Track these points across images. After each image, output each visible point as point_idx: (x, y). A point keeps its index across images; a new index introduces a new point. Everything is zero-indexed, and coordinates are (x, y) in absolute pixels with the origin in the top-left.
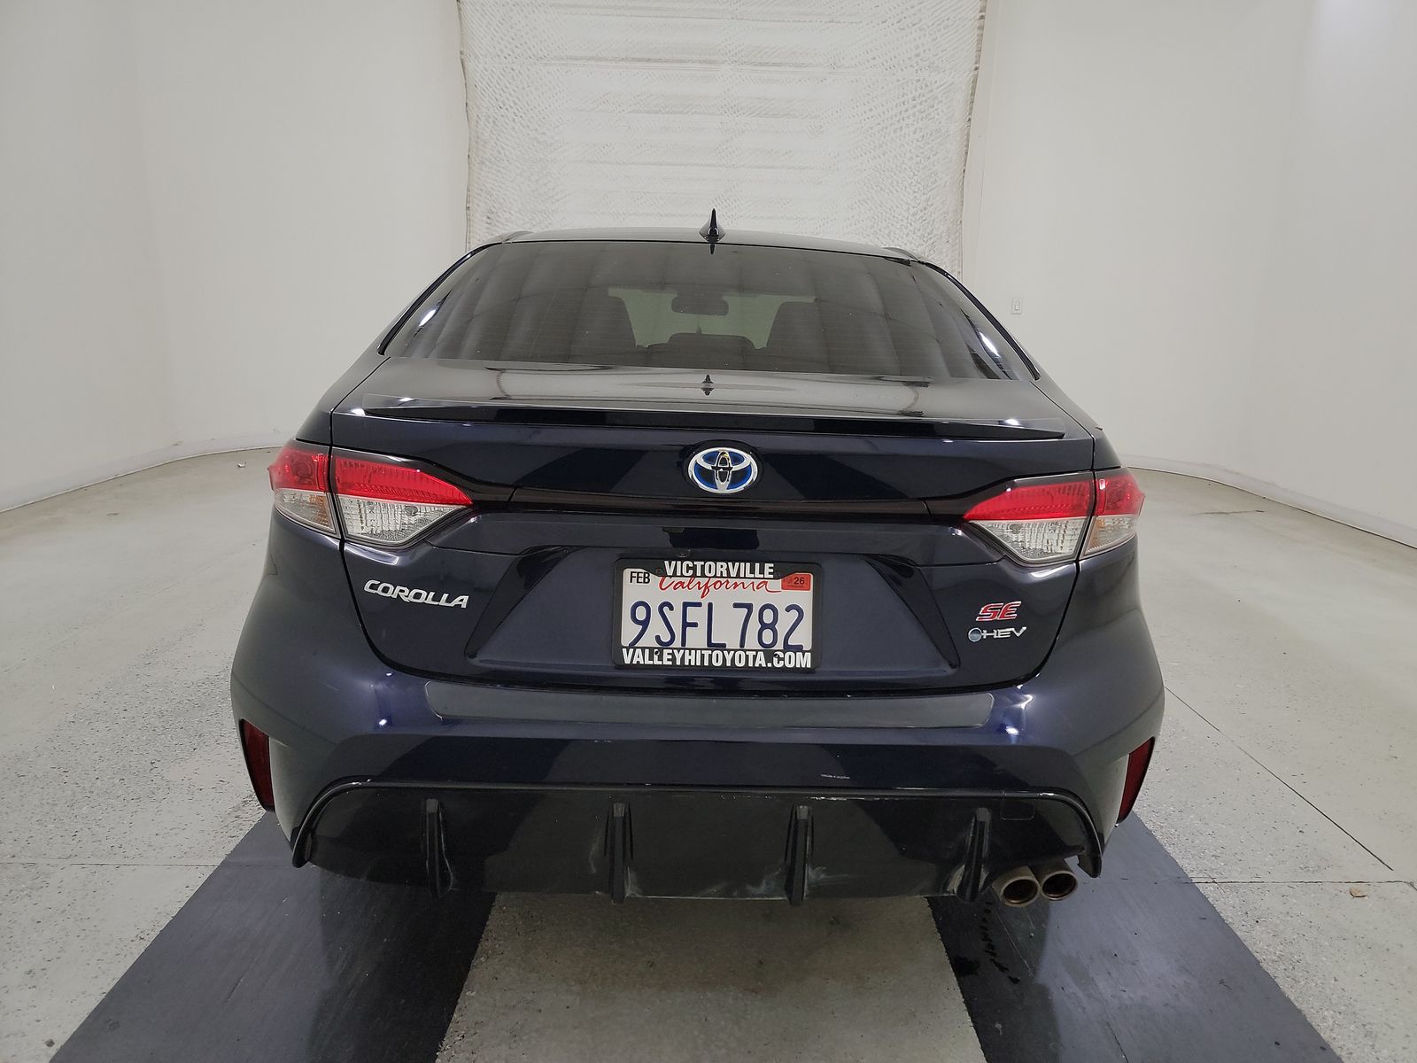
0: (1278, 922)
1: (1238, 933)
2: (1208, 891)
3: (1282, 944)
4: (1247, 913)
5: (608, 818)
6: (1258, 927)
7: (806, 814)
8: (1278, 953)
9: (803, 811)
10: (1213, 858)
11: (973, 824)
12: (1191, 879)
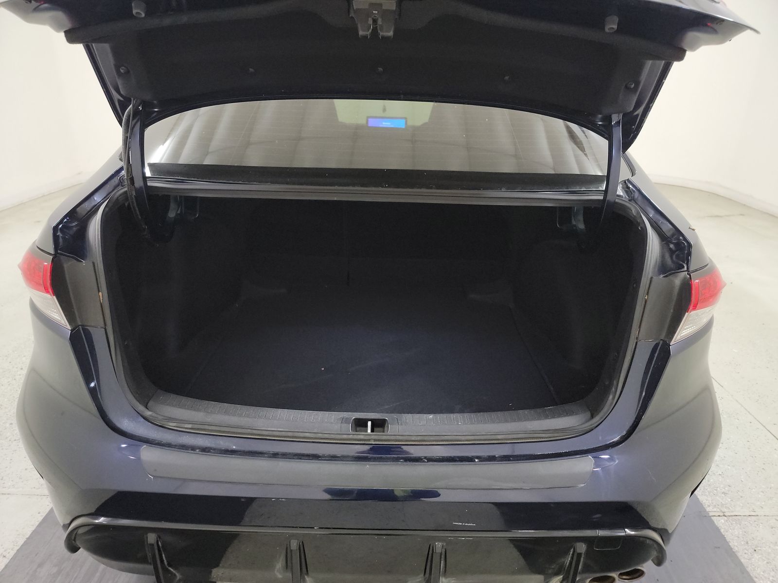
0: (770, 550)
1: (742, 560)
2: (720, 522)
3: (773, 570)
4: (747, 543)
5: (287, 548)
6: (755, 555)
7: (440, 549)
8: (771, 578)
9: (439, 545)
10: (723, 495)
11: (571, 553)
12: (708, 513)
